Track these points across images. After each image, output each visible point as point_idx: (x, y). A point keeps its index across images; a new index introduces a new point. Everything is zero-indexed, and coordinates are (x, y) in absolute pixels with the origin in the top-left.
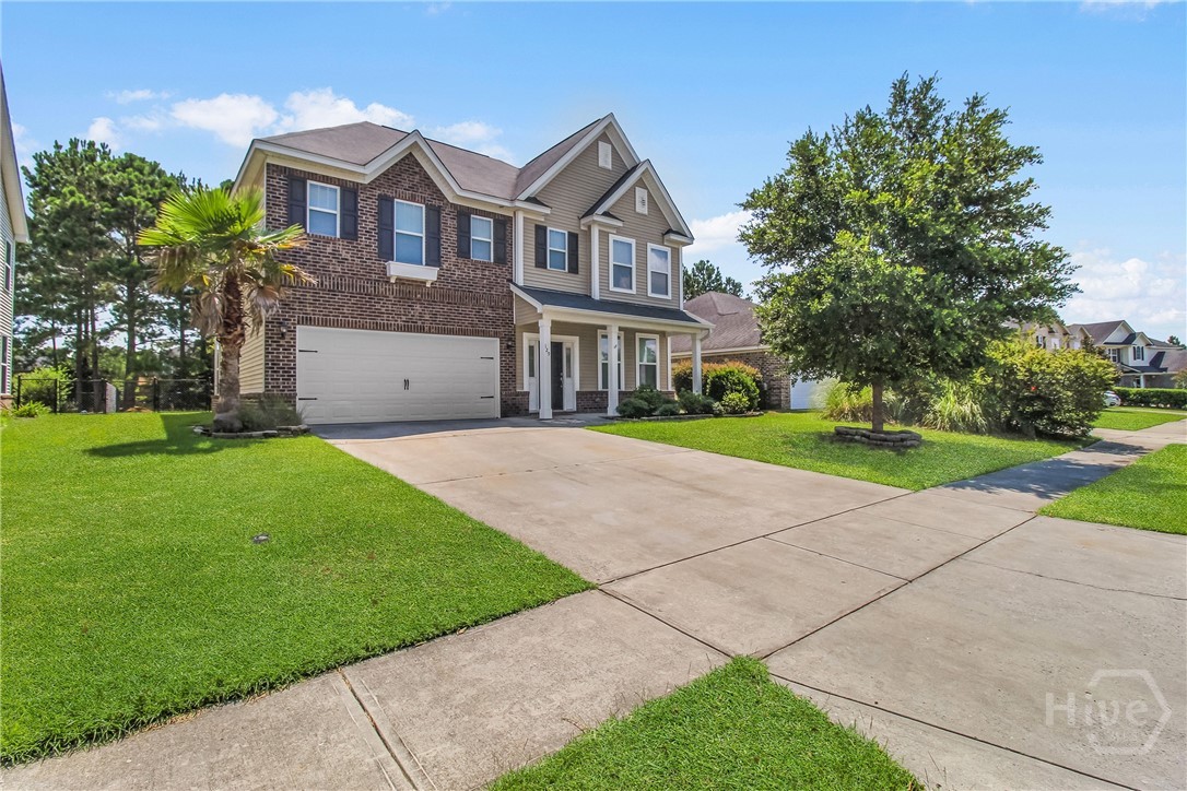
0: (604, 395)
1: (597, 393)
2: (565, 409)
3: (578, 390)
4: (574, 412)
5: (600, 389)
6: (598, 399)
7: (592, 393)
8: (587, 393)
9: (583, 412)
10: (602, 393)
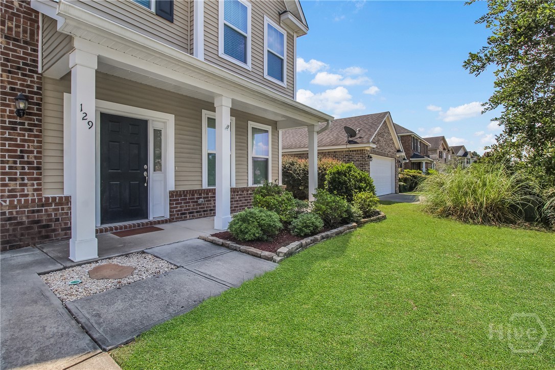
0: (210, 195)
1: (200, 192)
2: (151, 218)
3: (173, 189)
4: (166, 222)
5: (205, 186)
6: (200, 201)
7: (193, 192)
8: (185, 193)
9: (178, 219)
10: (207, 191)
